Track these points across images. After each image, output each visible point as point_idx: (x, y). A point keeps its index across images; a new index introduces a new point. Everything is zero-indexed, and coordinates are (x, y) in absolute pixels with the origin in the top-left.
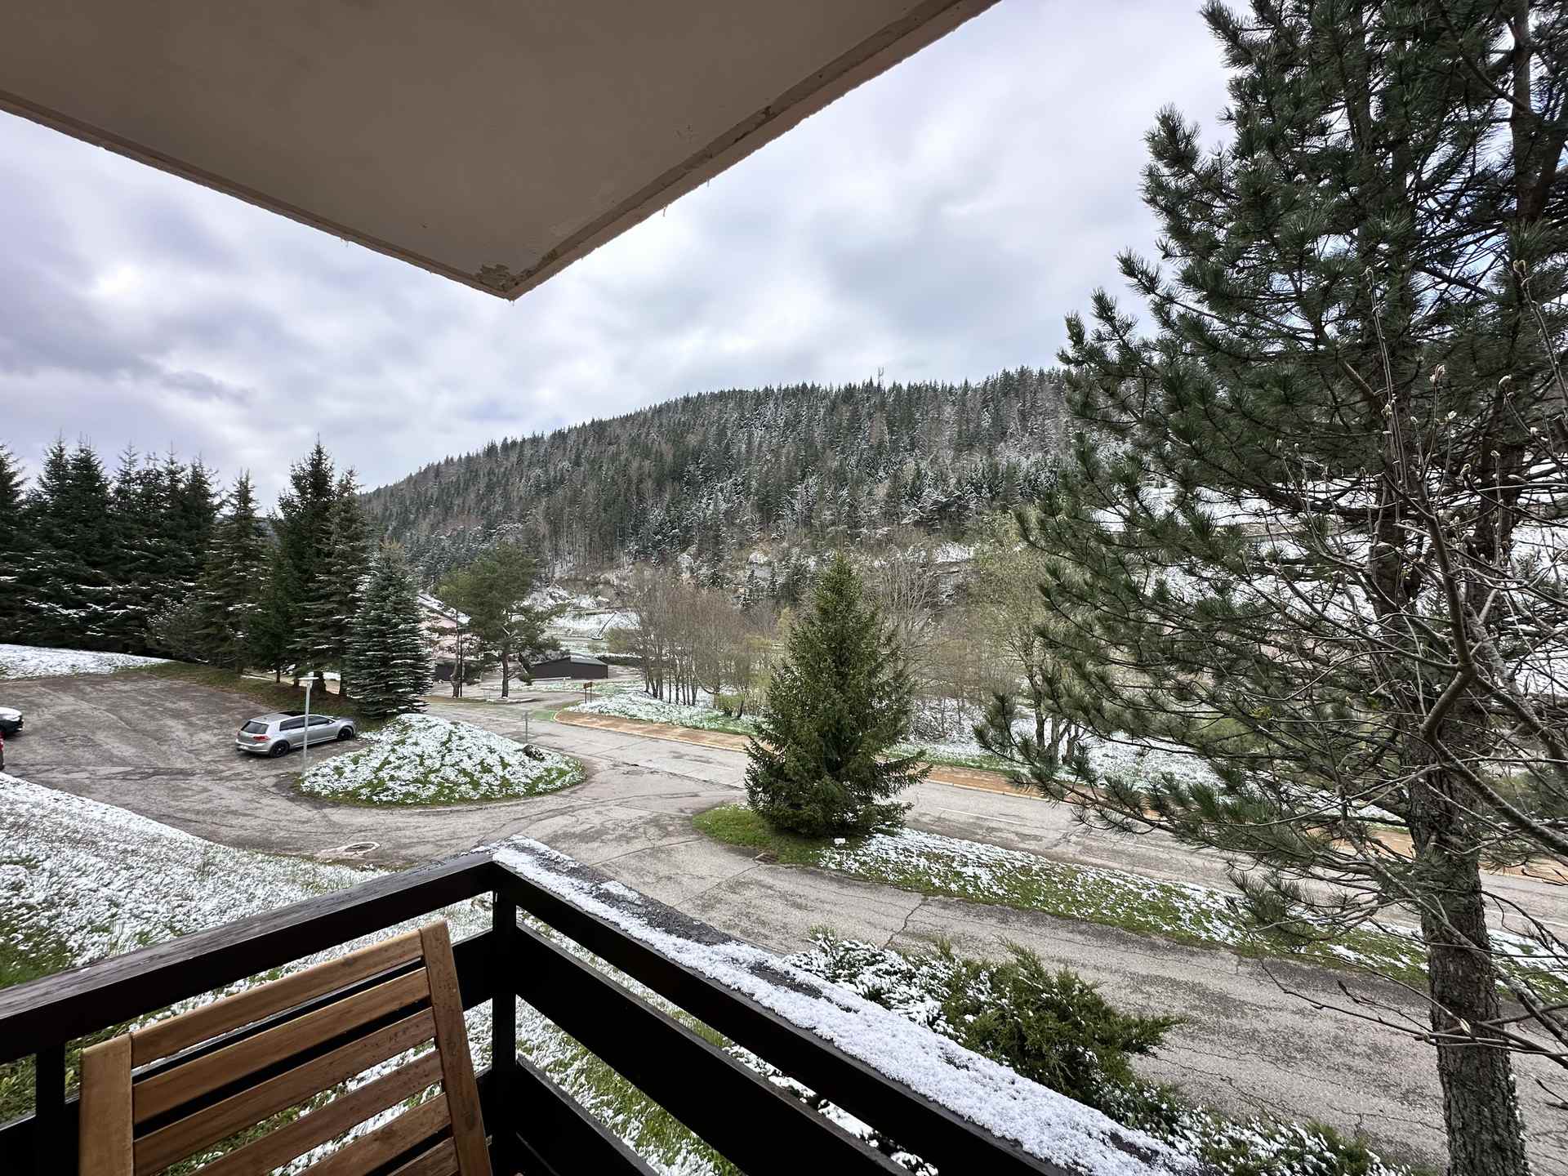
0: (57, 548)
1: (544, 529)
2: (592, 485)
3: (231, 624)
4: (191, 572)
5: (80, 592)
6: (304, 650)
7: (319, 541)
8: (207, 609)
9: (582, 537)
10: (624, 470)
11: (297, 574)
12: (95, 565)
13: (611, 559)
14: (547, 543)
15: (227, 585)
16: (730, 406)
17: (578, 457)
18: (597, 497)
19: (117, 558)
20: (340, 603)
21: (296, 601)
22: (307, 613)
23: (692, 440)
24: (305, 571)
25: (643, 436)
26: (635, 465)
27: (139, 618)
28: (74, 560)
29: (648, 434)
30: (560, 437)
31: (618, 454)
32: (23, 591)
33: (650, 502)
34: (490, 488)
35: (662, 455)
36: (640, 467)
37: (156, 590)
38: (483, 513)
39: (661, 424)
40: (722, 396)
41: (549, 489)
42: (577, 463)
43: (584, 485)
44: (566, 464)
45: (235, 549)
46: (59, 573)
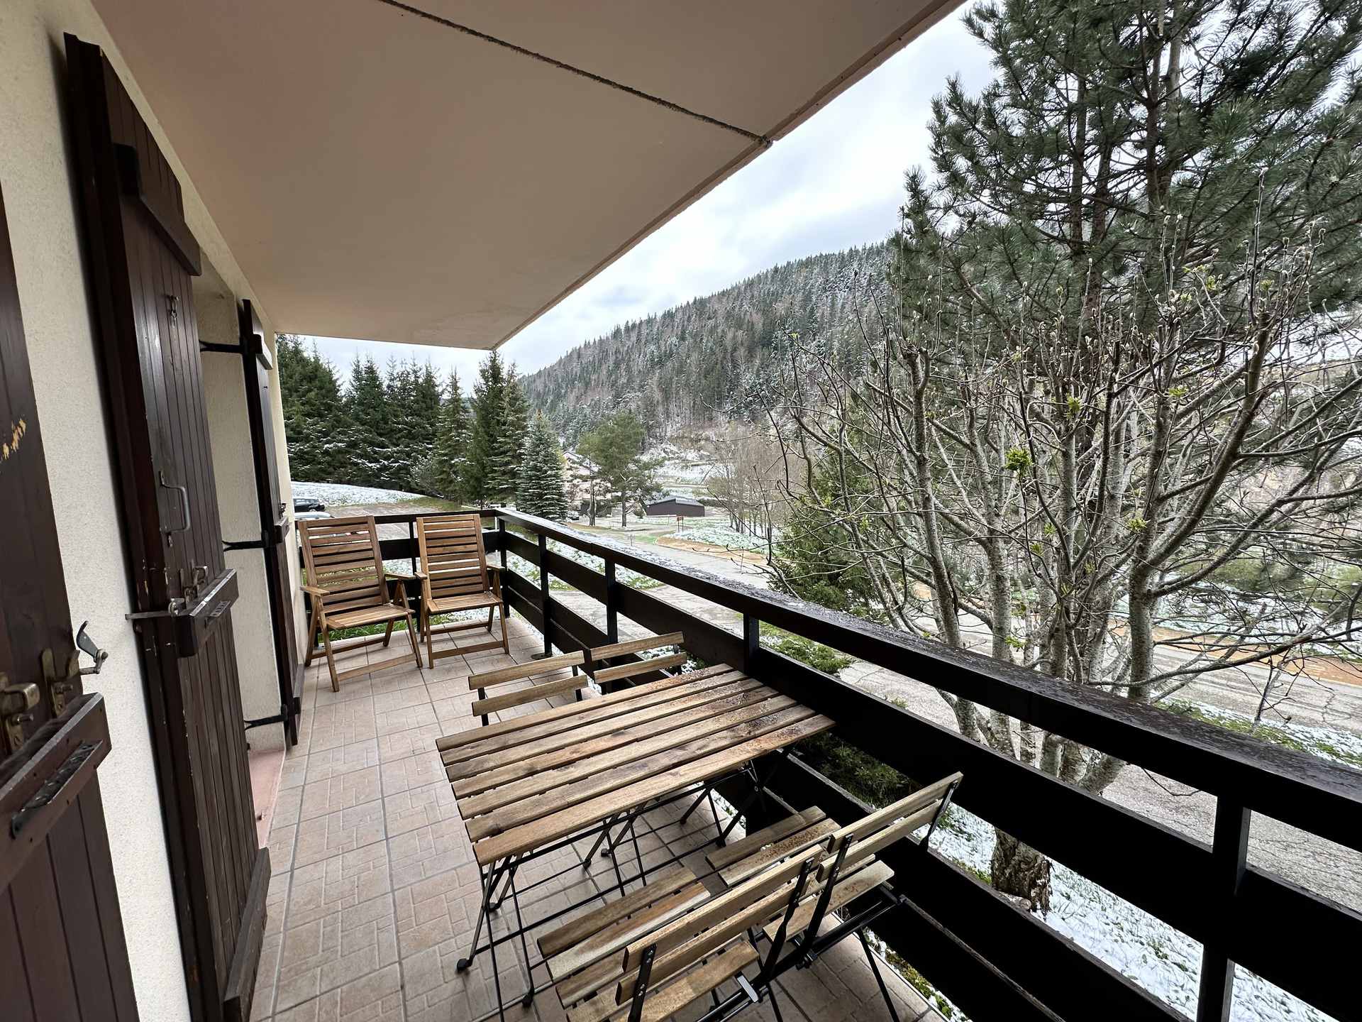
0: (363, 425)
1: (658, 396)
2: (695, 356)
3: (454, 472)
4: (429, 438)
5: (375, 452)
6: (494, 488)
7: (498, 415)
8: (441, 462)
9: (687, 401)
10: (721, 342)
11: (487, 438)
12: (381, 435)
13: (711, 419)
14: (660, 408)
15: (450, 446)
16: (815, 271)
17: (683, 332)
18: (699, 366)
19: (392, 430)
20: (513, 457)
21: (488, 456)
22: (494, 464)
23: (780, 308)
24: (492, 436)
25: (737, 309)
26: (730, 335)
27: (405, 468)
28: (371, 432)
29: (741, 306)
30: (669, 316)
31: (716, 327)
32: (349, 453)
33: (742, 368)
34: (617, 365)
35: (753, 324)
36: (734, 337)
37: (413, 450)
38: (613, 385)
39: (753, 296)
40: (808, 263)
41: (661, 363)
42: (683, 339)
43: (688, 356)
44: (674, 340)
45: (453, 422)
46: (364, 441)
